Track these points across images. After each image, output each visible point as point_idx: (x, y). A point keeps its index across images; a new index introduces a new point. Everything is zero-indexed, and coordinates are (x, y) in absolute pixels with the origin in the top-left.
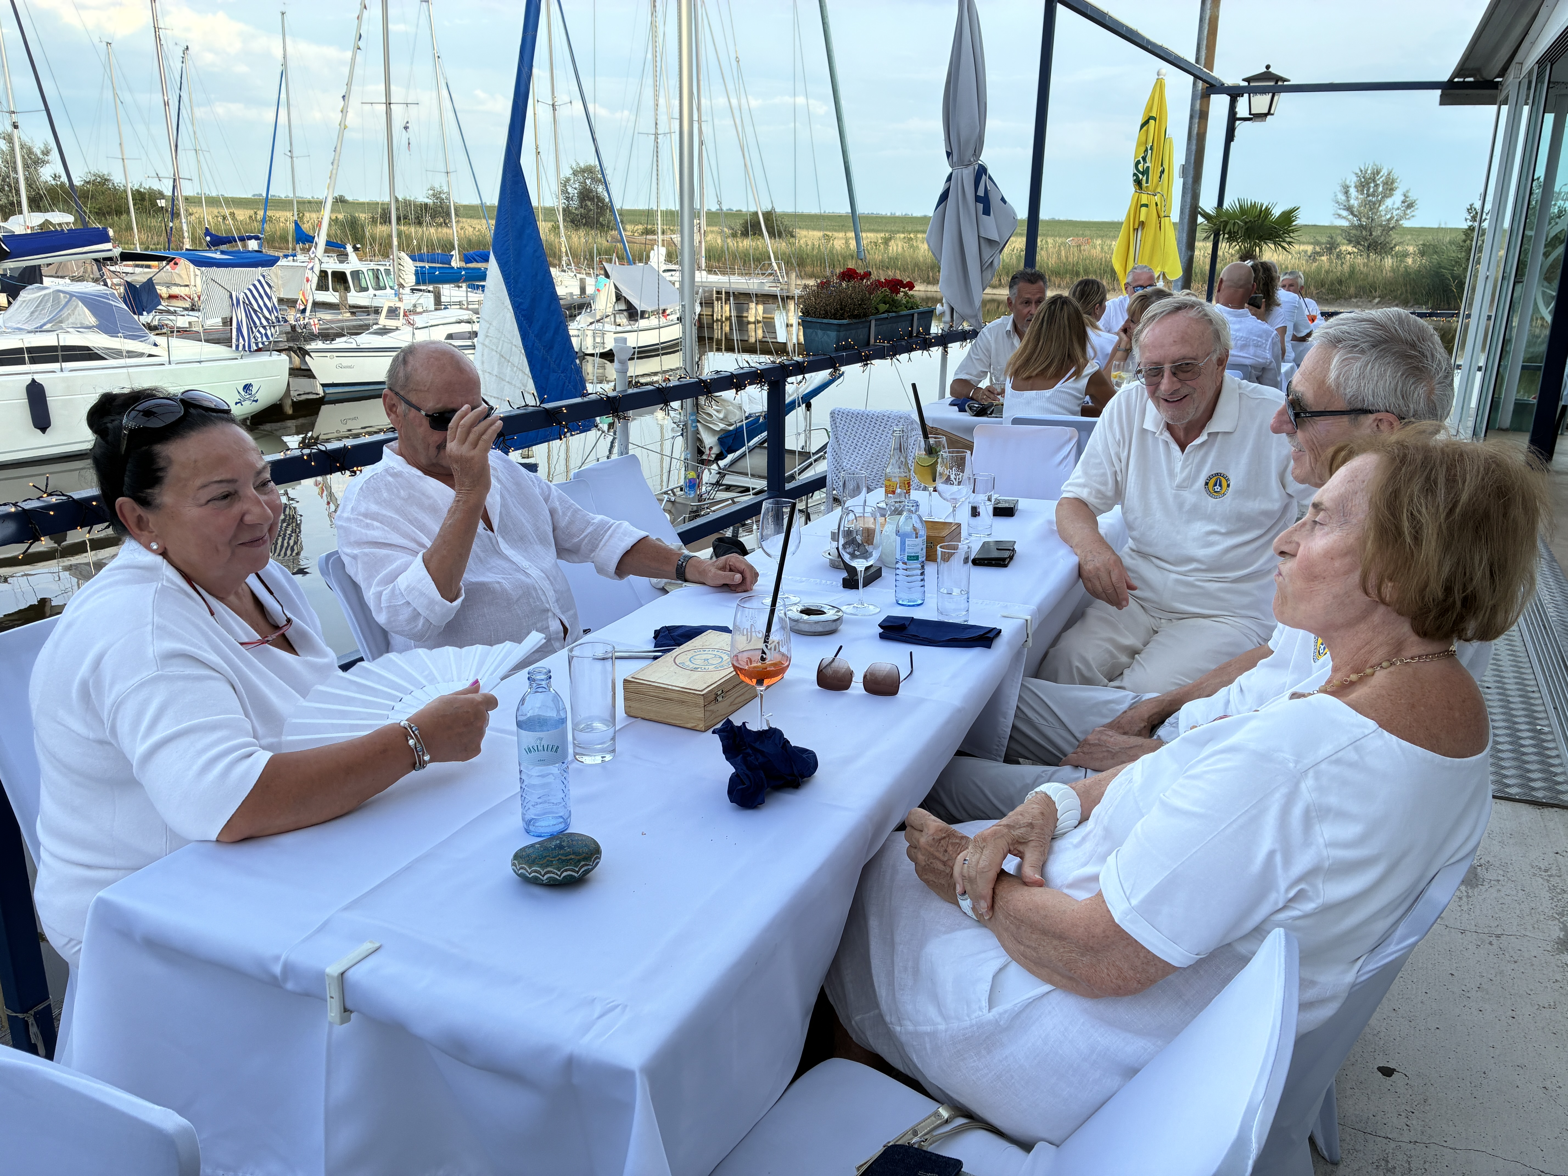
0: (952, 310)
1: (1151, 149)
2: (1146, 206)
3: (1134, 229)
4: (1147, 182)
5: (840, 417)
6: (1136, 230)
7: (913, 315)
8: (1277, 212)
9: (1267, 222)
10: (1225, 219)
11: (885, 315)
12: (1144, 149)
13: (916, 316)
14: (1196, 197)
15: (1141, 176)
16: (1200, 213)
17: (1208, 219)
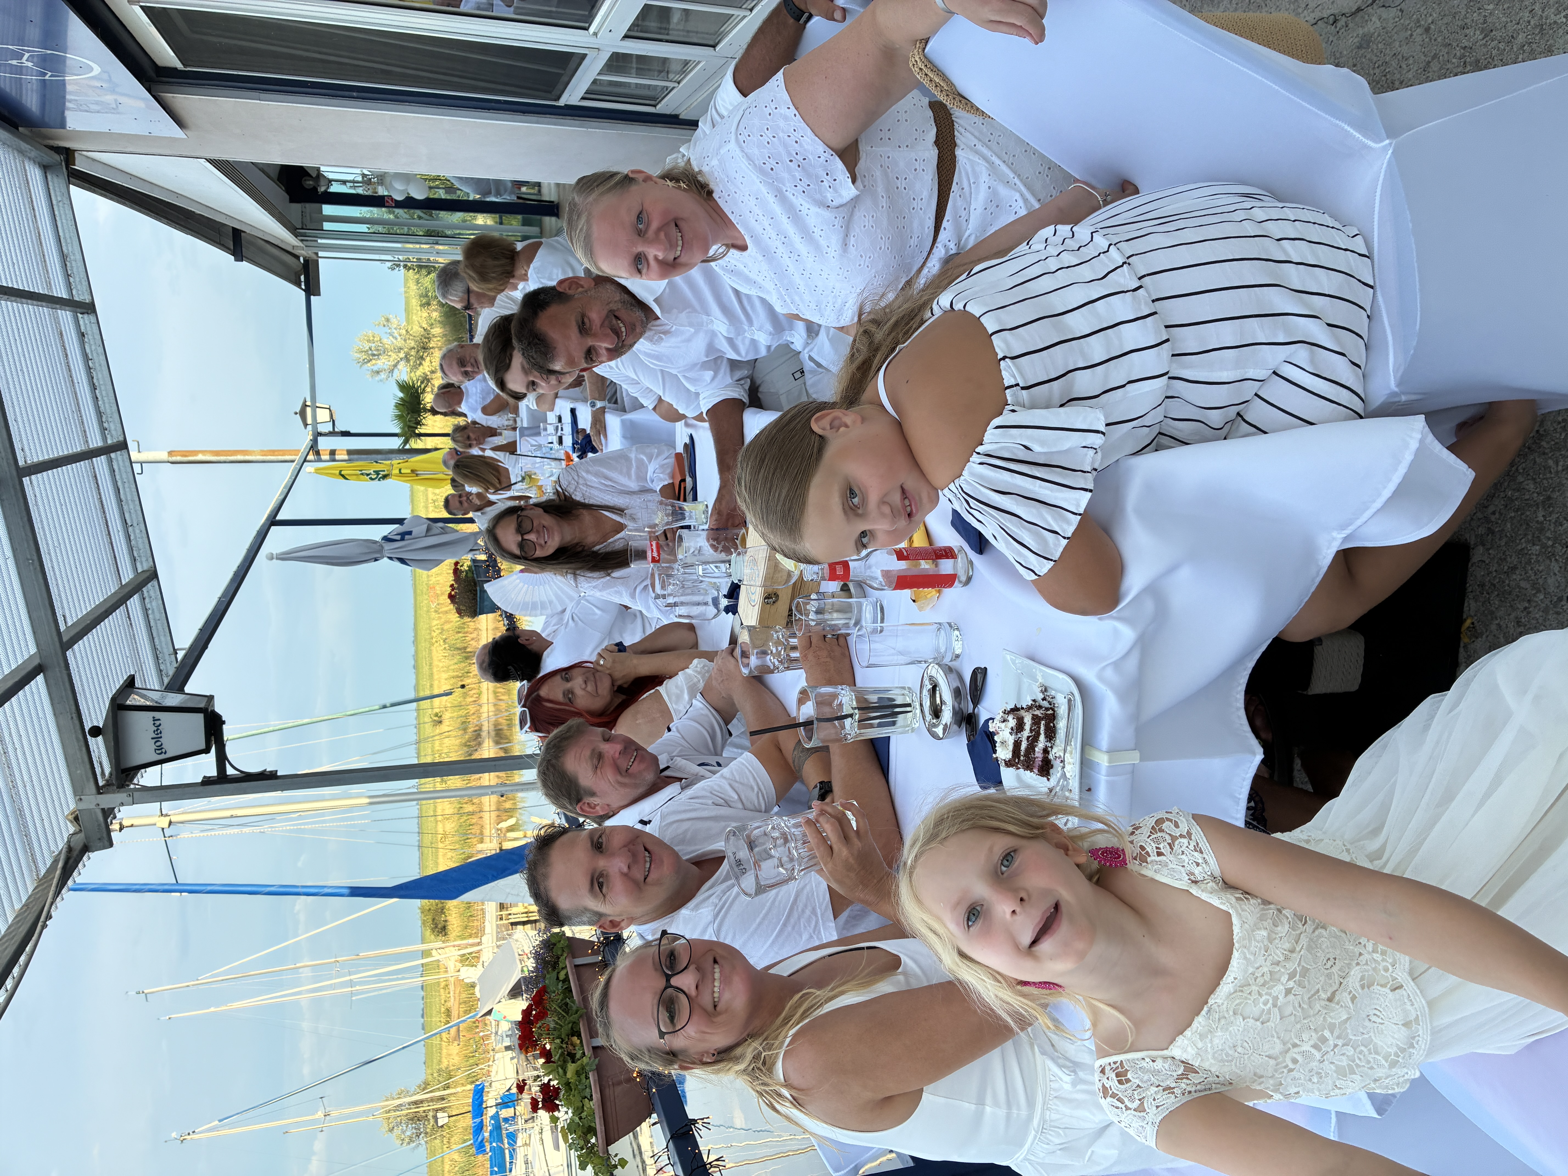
0: (471, 550)
2: (400, 470)
4: (384, 471)
6: (417, 475)
8: (401, 395)
9: (407, 399)
10: (406, 429)
12: (362, 475)
14: (391, 452)
15: (380, 476)
16: (402, 448)
17: (406, 442)
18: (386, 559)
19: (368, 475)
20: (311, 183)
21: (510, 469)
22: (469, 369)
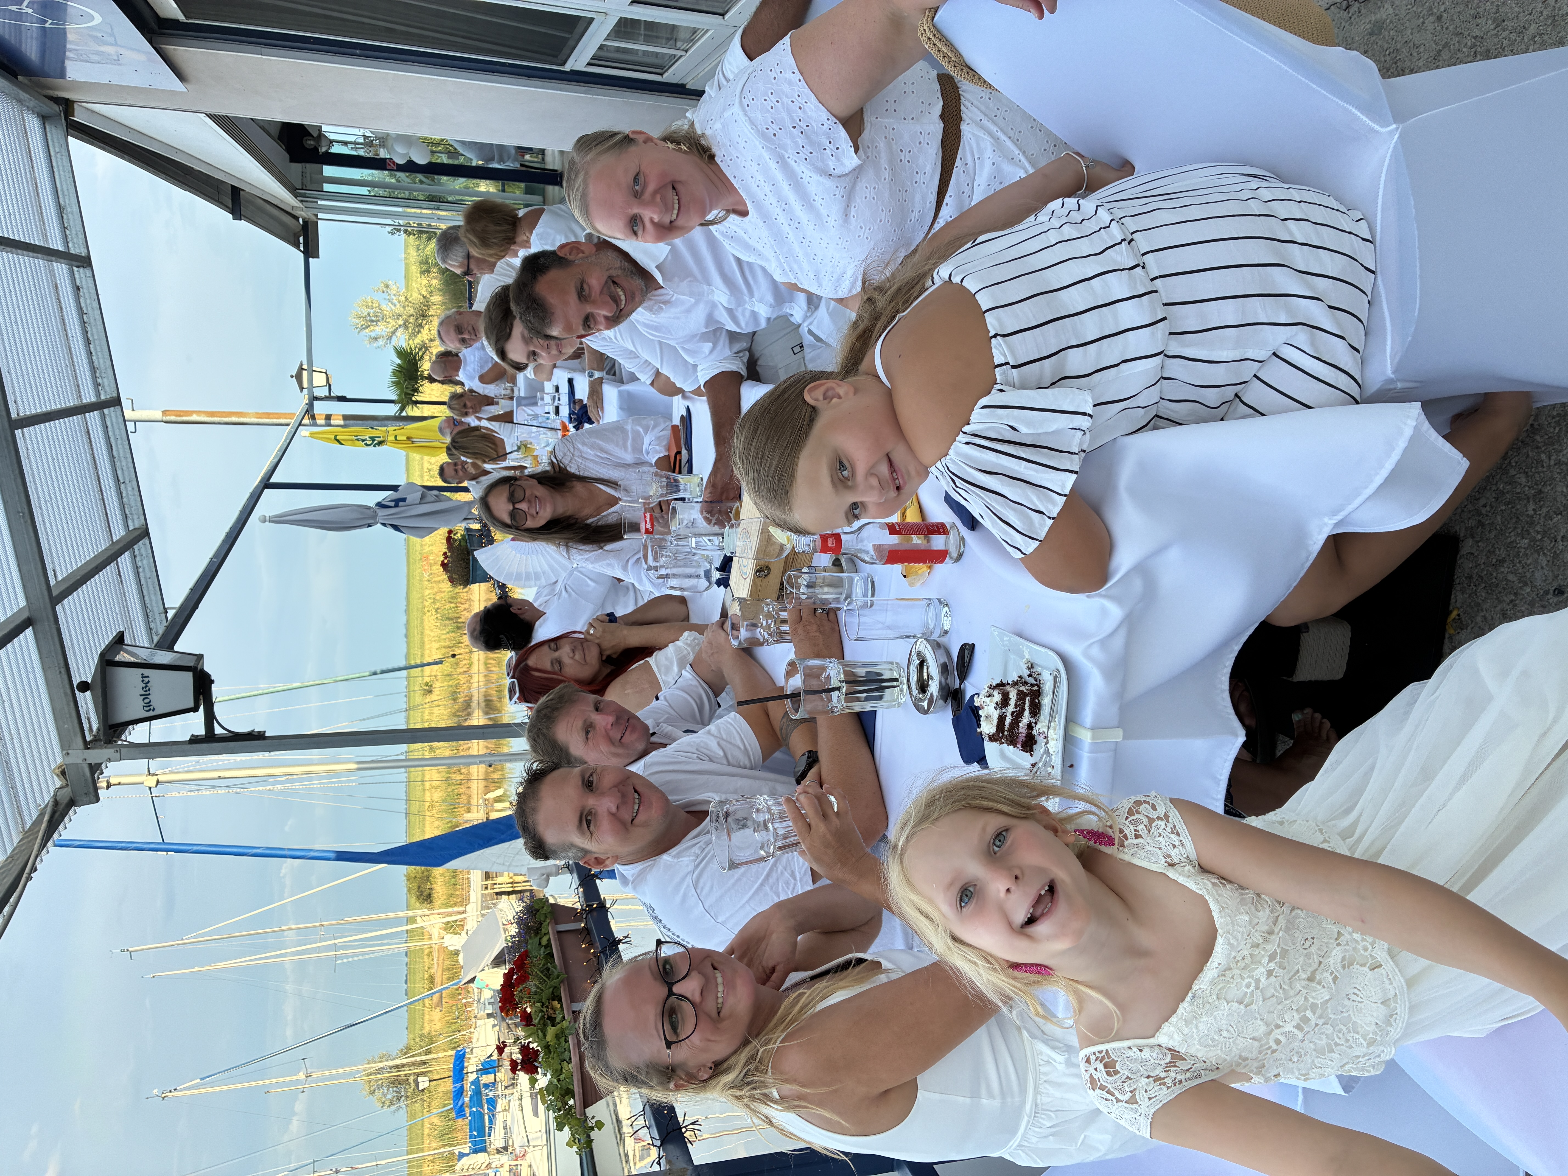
0: (465, 519)
2: (396, 437)
6: (413, 442)
8: (399, 361)
9: (405, 366)
10: (403, 396)
12: (357, 441)
14: (388, 418)
15: (376, 442)
17: (402, 409)
18: (379, 525)
19: (363, 441)
20: (312, 142)
21: (505, 440)
22: (466, 336)
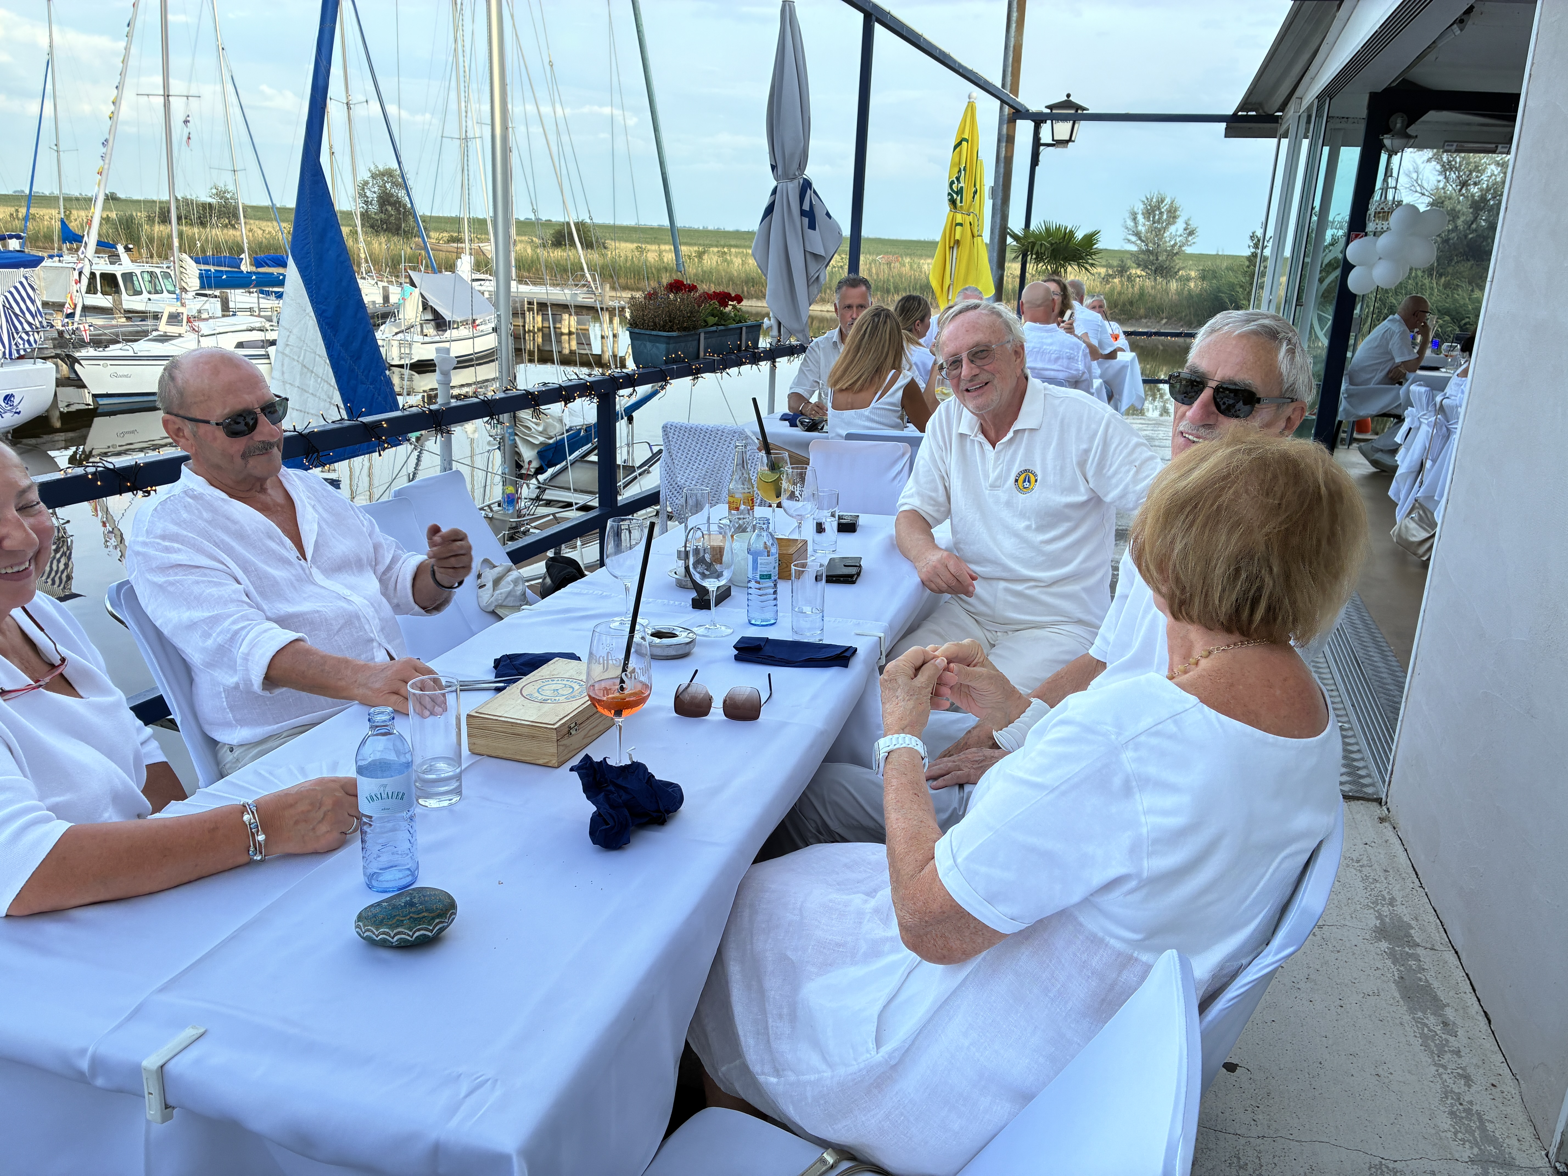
1: (965, 169)
2: (961, 225)
3: (950, 248)
4: (961, 202)
5: (672, 431)
6: (952, 249)
7: (741, 328)
8: (1079, 235)
10: (1032, 240)
11: (714, 328)
12: (957, 170)
13: (744, 329)
15: (955, 196)
16: (1009, 233)
17: (1015, 237)
18: (775, 183)
19: (958, 179)
20: (1398, 127)
